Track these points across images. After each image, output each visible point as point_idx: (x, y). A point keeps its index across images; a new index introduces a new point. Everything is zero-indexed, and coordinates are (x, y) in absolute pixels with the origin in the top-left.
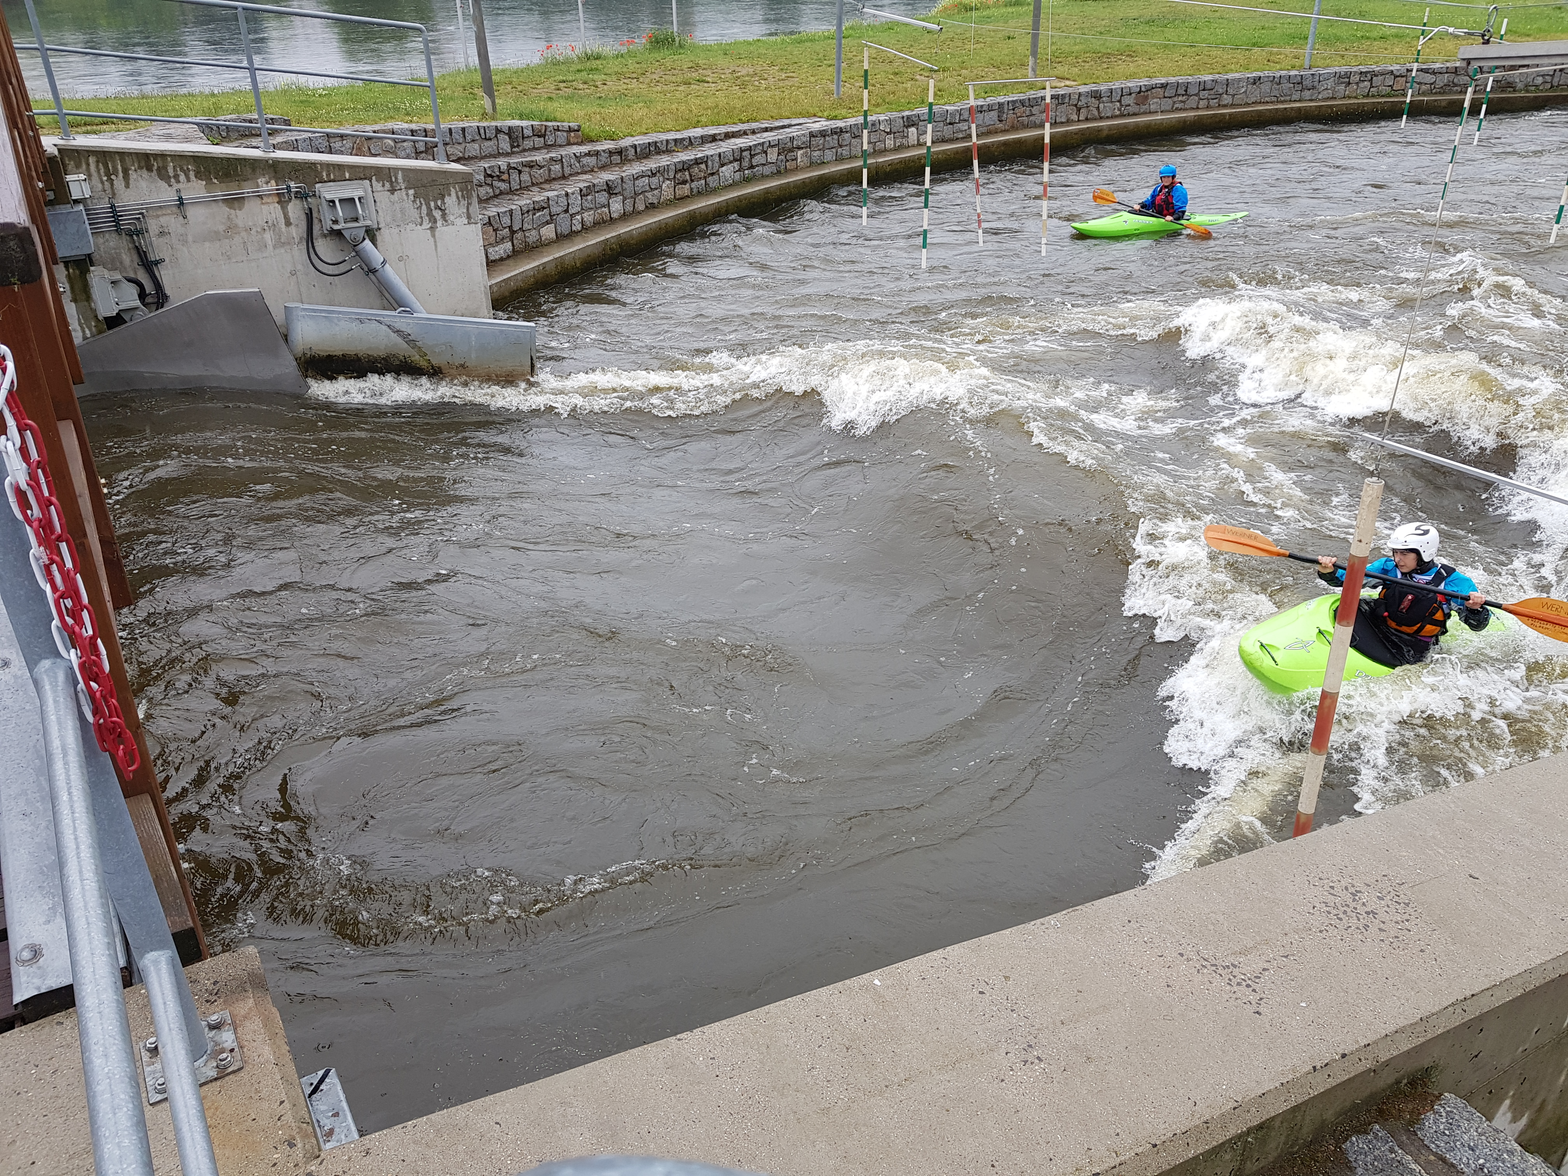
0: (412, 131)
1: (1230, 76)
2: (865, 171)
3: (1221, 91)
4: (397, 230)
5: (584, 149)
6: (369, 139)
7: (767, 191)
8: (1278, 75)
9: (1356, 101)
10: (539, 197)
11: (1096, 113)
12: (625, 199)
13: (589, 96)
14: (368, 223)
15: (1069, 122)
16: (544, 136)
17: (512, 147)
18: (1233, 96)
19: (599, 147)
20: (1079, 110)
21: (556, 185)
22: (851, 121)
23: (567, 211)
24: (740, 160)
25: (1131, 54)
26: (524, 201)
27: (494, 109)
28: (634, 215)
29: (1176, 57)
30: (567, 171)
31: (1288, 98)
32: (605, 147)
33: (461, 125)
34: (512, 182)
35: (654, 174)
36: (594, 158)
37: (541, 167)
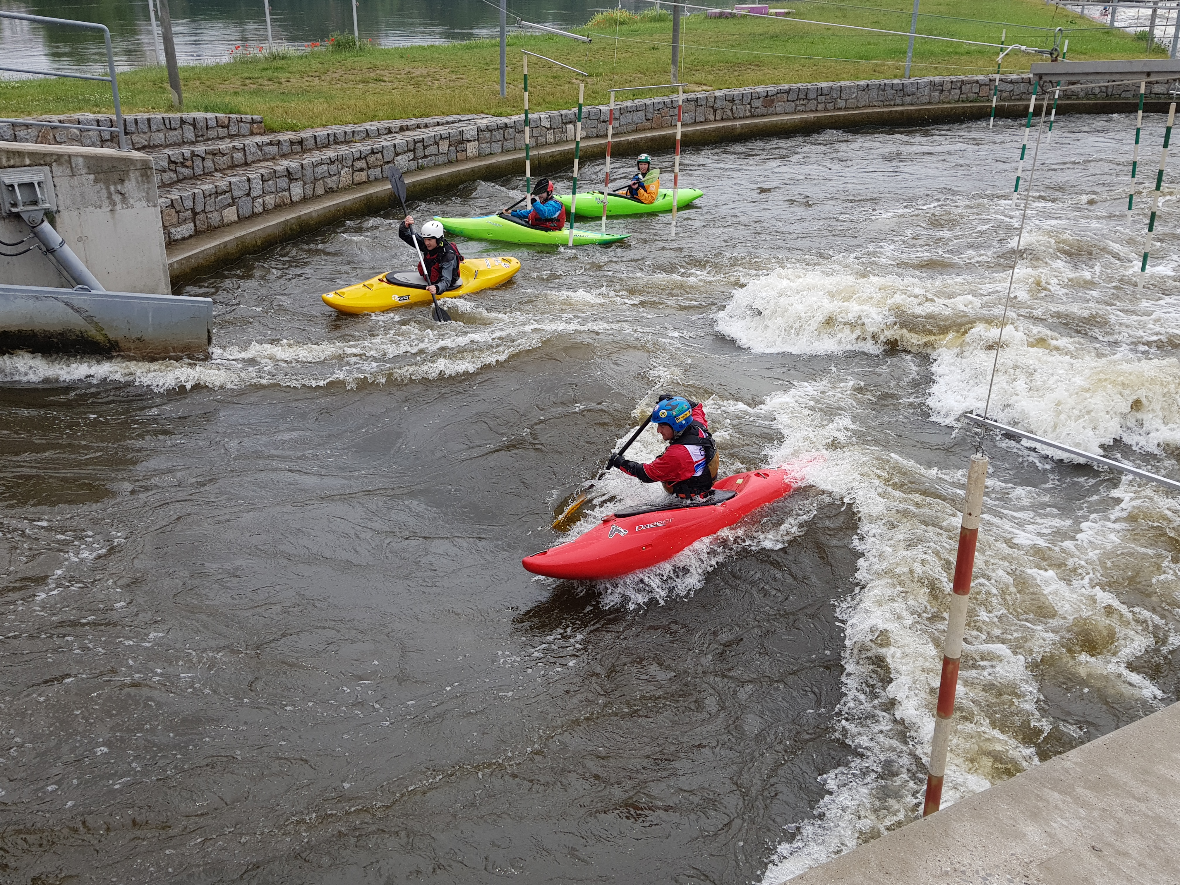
0: (98, 121)
1: (843, 83)
2: (528, 163)
3: (835, 96)
4: (76, 213)
5: (266, 139)
6: (55, 128)
7: (439, 178)
8: (882, 83)
9: (948, 106)
10: (222, 182)
11: (730, 114)
12: (305, 184)
13: (273, 91)
14: (47, 205)
15: (706, 121)
16: (227, 127)
17: (196, 136)
18: (846, 100)
19: (281, 137)
20: (715, 111)
21: (238, 171)
22: (515, 118)
23: (248, 194)
24: (414, 150)
25: (758, 64)
26: (206, 186)
27: (180, 102)
28: (314, 198)
29: (797, 67)
30: (250, 159)
31: (892, 103)
32: (286, 137)
33: (146, 116)
34: (196, 169)
35: (332, 162)
36: (276, 147)
37: (224, 155)
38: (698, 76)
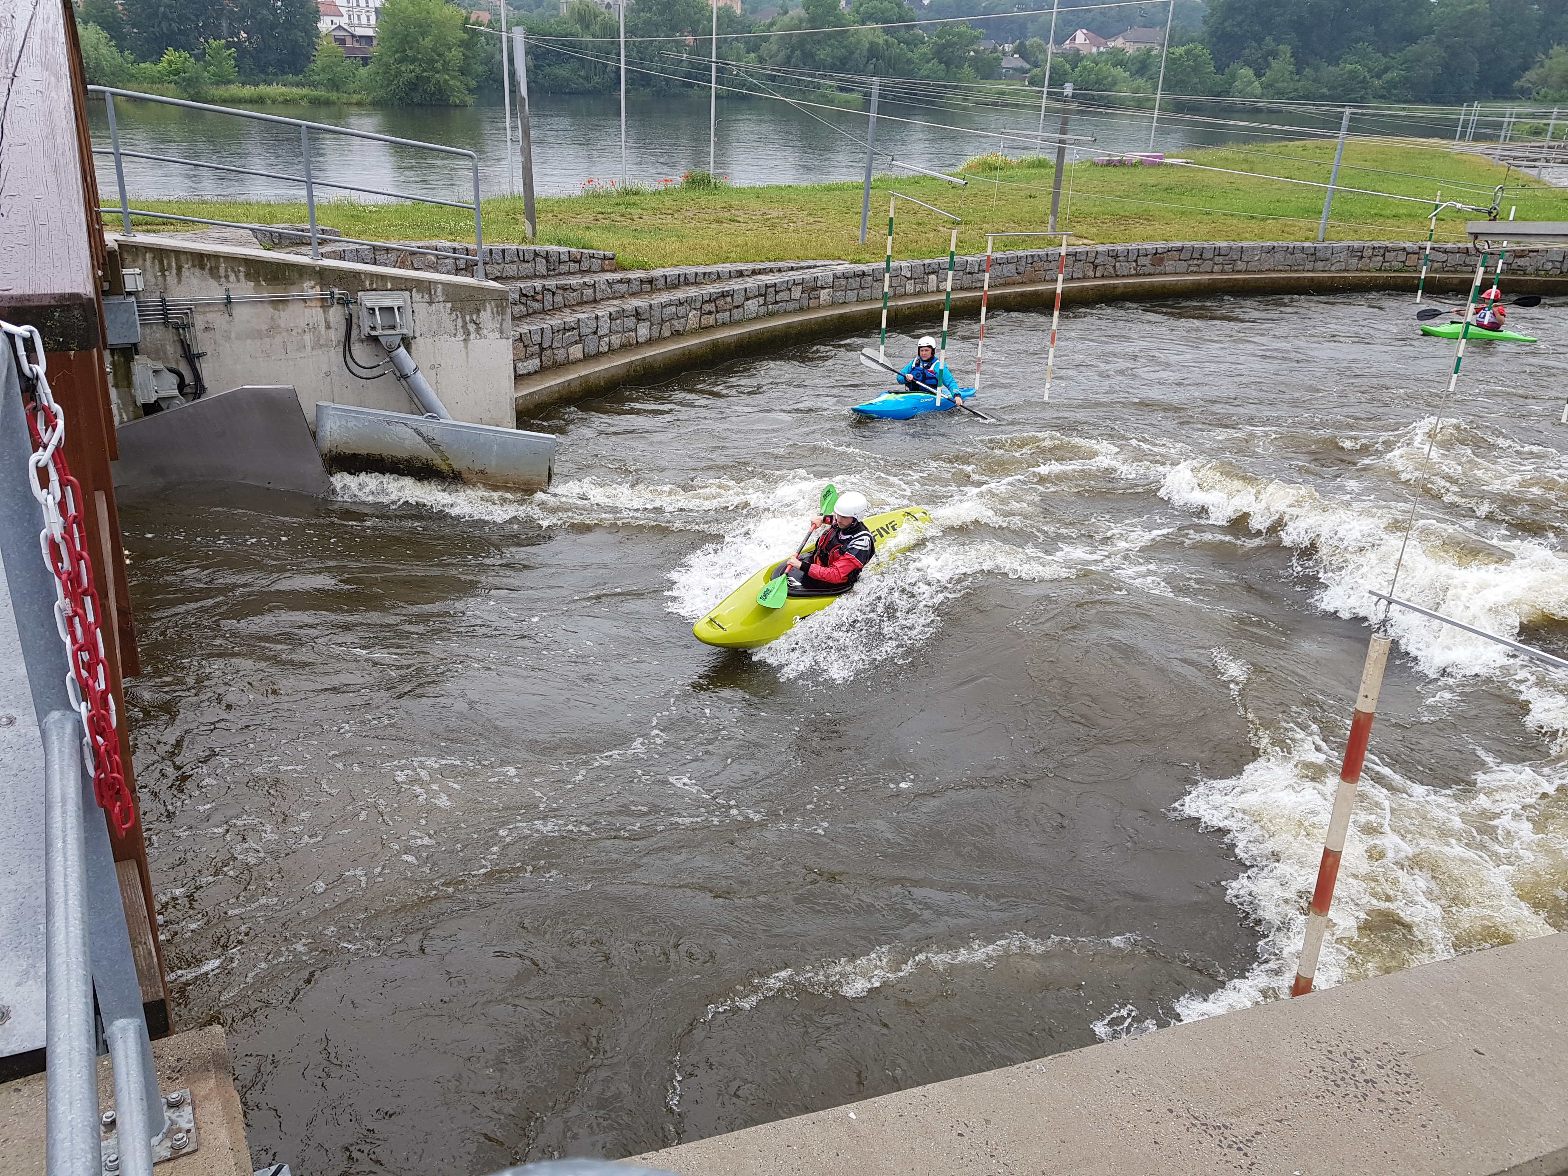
0: (454, 249)
1: (1245, 244)
2: (885, 313)
3: (1235, 257)
4: (431, 340)
5: (617, 276)
6: (413, 253)
7: (792, 325)
8: (1291, 245)
9: (1369, 274)
10: (570, 318)
11: (1113, 271)
12: (652, 325)
13: (625, 227)
14: (404, 331)
15: (1084, 278)
16: (579, 262)
17: (548, 270)
18: (1247, 262)
19: (631, 275)
20: (1096, 267)
21: (587, 308)
22: (874, 266)
23: (595, 333)
24: (765, 295)
25: (1149, 218)
26: (555, 321)
27: (534, 234)
28: (660, 339)
29: (1193, 223)
30: (599, 296)
31: (1301, 268)
32: (638, 276)
33: (501, 246)
34: (546, 303)
35: (681, 304)
36: (625, 286)
37: (574, 290)
38: (1079, 229)
